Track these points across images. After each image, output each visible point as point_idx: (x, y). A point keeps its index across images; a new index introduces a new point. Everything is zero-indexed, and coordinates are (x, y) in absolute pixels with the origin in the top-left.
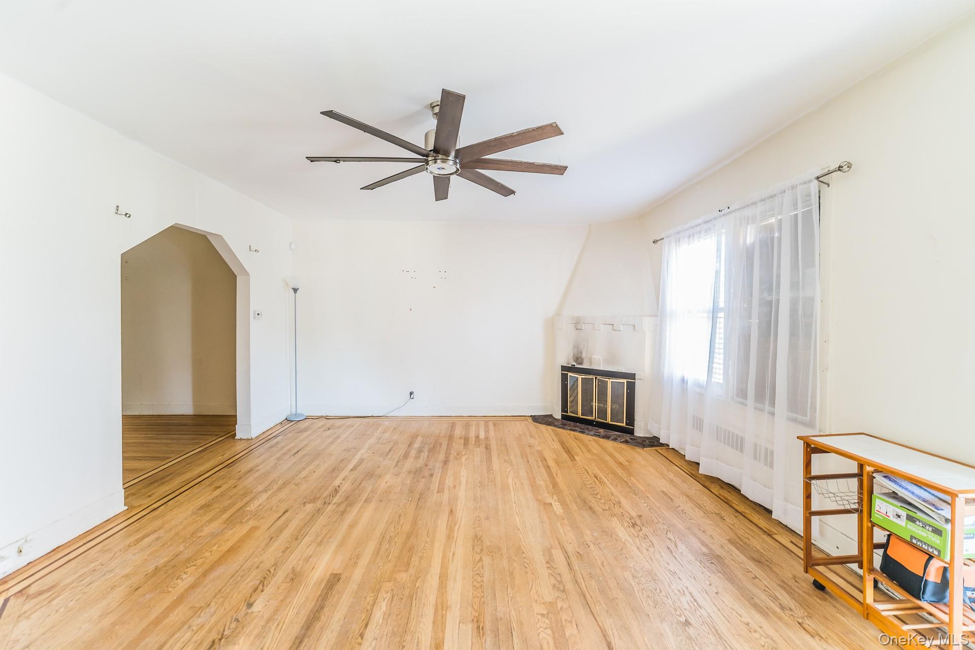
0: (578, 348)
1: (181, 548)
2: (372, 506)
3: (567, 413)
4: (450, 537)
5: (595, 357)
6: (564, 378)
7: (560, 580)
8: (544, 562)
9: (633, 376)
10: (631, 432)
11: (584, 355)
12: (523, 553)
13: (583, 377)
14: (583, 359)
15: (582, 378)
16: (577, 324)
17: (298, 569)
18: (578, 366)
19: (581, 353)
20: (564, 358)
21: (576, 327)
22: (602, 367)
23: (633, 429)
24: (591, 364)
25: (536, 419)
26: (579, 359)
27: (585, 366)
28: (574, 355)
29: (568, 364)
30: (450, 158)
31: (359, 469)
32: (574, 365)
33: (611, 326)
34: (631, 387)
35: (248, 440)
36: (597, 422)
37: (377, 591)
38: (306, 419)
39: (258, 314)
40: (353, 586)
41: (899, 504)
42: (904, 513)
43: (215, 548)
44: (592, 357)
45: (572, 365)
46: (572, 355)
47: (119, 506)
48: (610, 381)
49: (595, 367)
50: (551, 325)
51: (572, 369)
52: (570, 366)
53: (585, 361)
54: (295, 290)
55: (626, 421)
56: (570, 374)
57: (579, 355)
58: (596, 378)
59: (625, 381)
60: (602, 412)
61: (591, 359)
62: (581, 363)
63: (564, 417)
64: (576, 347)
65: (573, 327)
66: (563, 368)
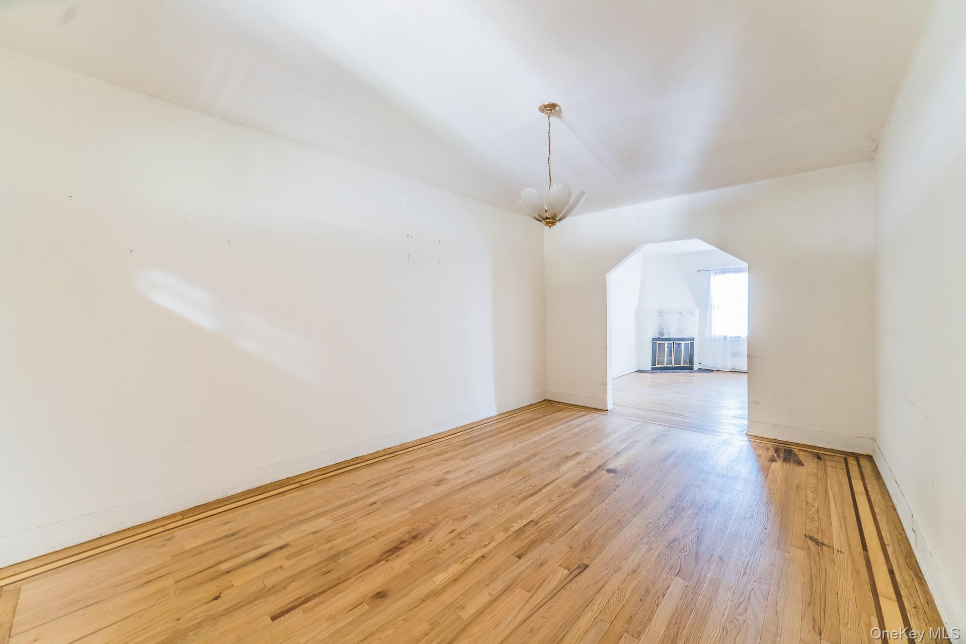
3: (656, 365)
6: (654, 345)
9: (693, 339)
10: (692, 368)
11: (664, 331)
13: (667, 343)
16: (660, 313)
18: (662, 337)
19: (663, 330)
20: (652, 333)
21: (659, 315)
22: (677, 336)
24: (670, 335)
26: (661, 333)
27: (667, 336)
29: (656, 336)
32: (660, 337)
33: (680, 314)
34: (692, 345)
36: (675, 367)
44: (671, 331)
45: (658, 337)
46: (658, 331)
48: (683, 343)
49: (672, 336)
51: (658, 339)
53: (665, 334)
55: (689, 363)
56: (658, 342)
57: (662, 331)
58: (674, 342)
59: (689, 342)
60: (678, 361)
61: (669, 332)
62: (663, 336)
63: (653, 369)
64: (660, 326)
65: (657, 315)
66: (654, 339)
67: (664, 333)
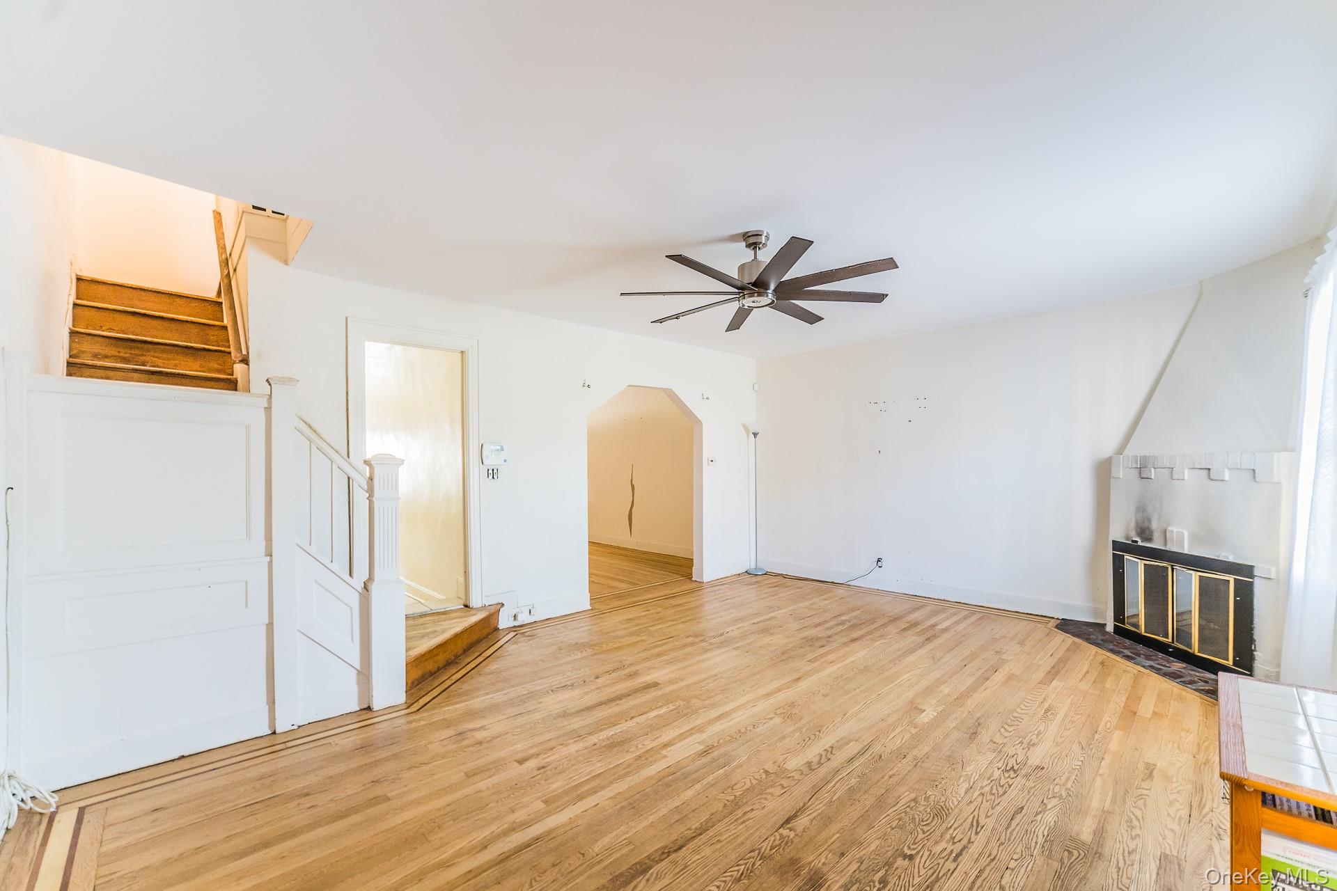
0: (1144, 511)
1: (596, 638)
2: (735, 653)
3: (1124, 624)
4: (768, 695)
5: (1174, 529)
6: (1118, 563)
7: (822, 762)
8: (830, 745)
9: (1248, 570)
11: (1154, 525)
12: (819, 731)
13: (1150, 563)
15: (1146, 565)
16: (1142, 468)
17: (639, 672)
18: (1143, 544)
19: (1150, 520)
20: (1114, 527)
21: (1140, 473)
22: (1187, 549)
24: (1166, 540)
25: (1065, 626)
26: (1145, 533)
27: (1156, 544)
28: (1137, 523)
29: (1127, 538)
30: (768, 291)
31: (759, 624)
32: (1136, 542)
33: (1206, 472)
35: (700, 582)
36: (1173, 648)
37: (668, 702)
38: (765, 574)
39: (712, 461)
40: (660, 693)
43: (611, 644)
44: (1170, 528)
45: (1133, 541)
46: (1133, 525)
47: (587, 606)
48: (1197, 576)
49: (1173, 547)
50: (1103, 472)
51: (1132, 548)
52: (1130, 542)
53: (1156, 535)
54: (755, 435)
55: (1234, 658)
56: (1127, 557)
57: (1146, 525)
58: (1173, 567)
59: (1231, 578)
61: (1166, 532)
62: (1149, 540)
63: (1117, 631)
64: (1141, 509)
65: (1135, 473)
66: (1116, 545)
67: (1151, 532)
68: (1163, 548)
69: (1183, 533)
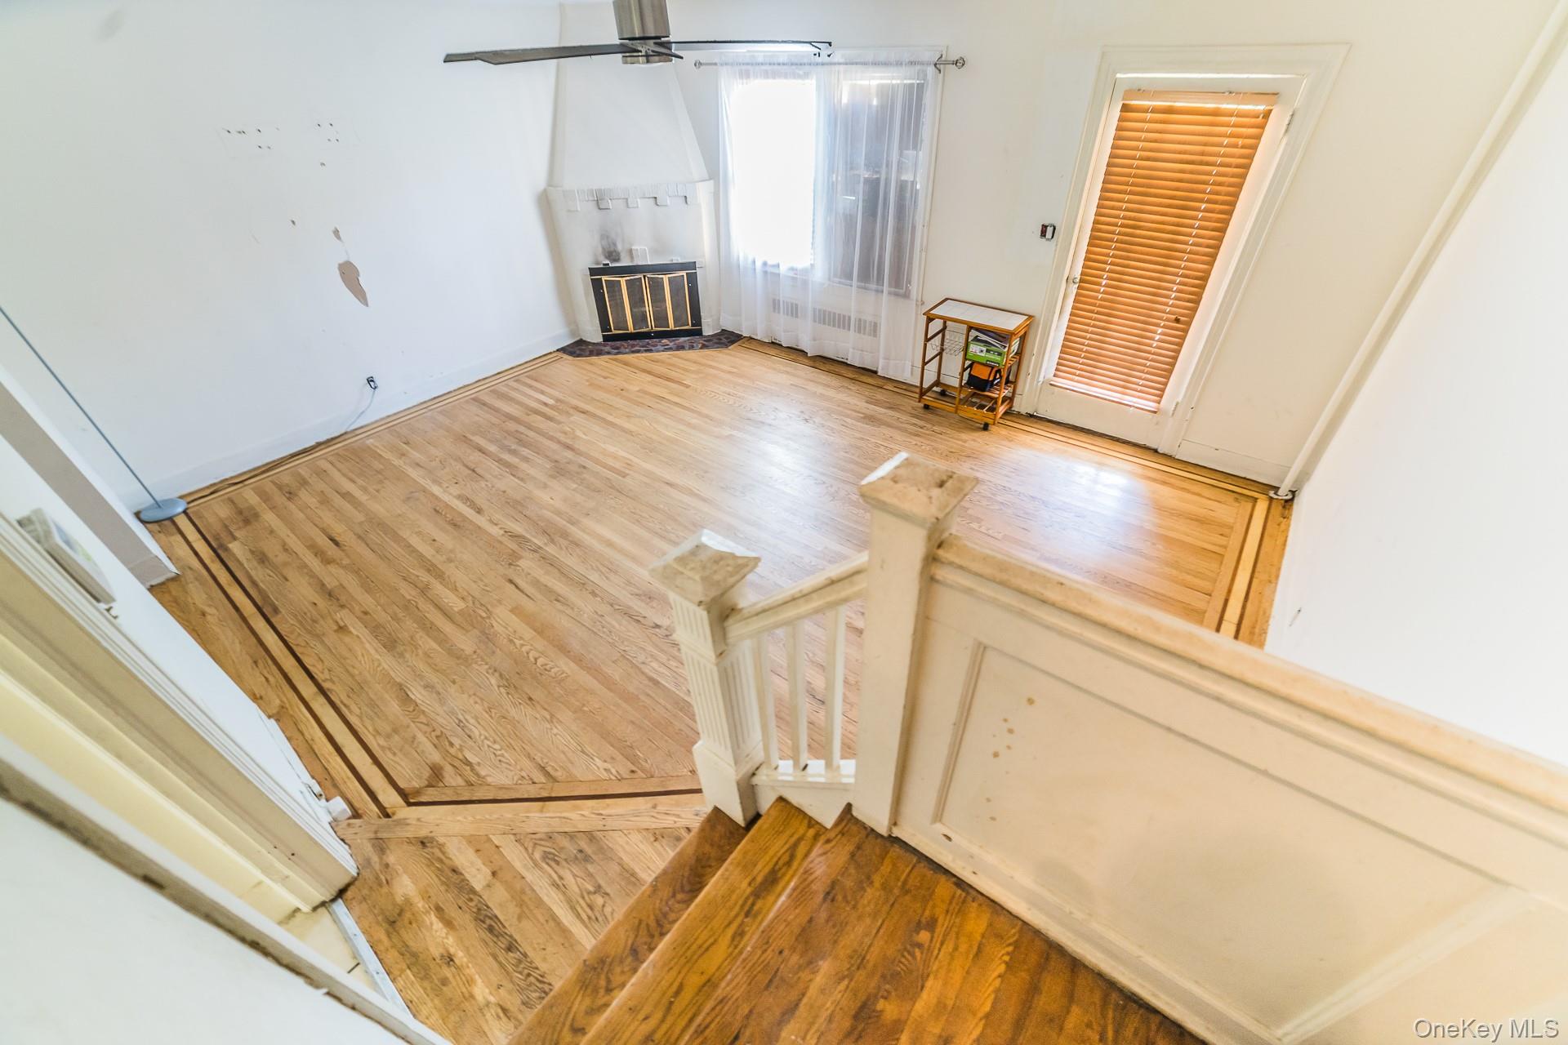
0: (608, 237)
3: (610, 330)
5: (637, 247)
6: (597, 285)
9: (693, 265)
10: (699, 333)
11: (620, 247)
13: (628, 278)
14: (619, 254)
15: (626, 281)
16: (599, 201)
18: (614, 265)
19: (615, 244)
20: (584, 256)
21: (597, 205)
22: (650, 260)
23: (701, 329)
24: (632, 257)
26: (613, 255)
27: (625, 262)
28: (603, 248)
29: (598, 264)
32: (608, 264)
33: (653, 200)
34: (692, 279)
36: (655, 332)
41: (982, 344)
42: (984, 349)
44: (632, 247)
45: (604, 265)
46: (600, 250)
48: (667, 276)
49: (639, 262)
50: (546, 204)
51: (606, 270)
52: (602, 266)
53: (623, 255)
55: (692, 321)
56: (604, 278)
57: (612, 249)
58: (644, 277)
59: (684, 273)
60: (661, 317)
61: (631, 251)
62: (617, 260)
63: (606, 339)
64: (605, 236)
65: (592, 206)
66: (593, 271)
67: (618, 254)
68: (631, 264)
69: (645, 250)
